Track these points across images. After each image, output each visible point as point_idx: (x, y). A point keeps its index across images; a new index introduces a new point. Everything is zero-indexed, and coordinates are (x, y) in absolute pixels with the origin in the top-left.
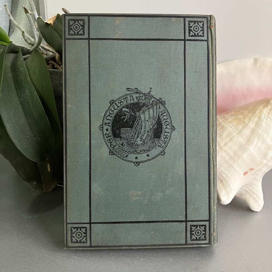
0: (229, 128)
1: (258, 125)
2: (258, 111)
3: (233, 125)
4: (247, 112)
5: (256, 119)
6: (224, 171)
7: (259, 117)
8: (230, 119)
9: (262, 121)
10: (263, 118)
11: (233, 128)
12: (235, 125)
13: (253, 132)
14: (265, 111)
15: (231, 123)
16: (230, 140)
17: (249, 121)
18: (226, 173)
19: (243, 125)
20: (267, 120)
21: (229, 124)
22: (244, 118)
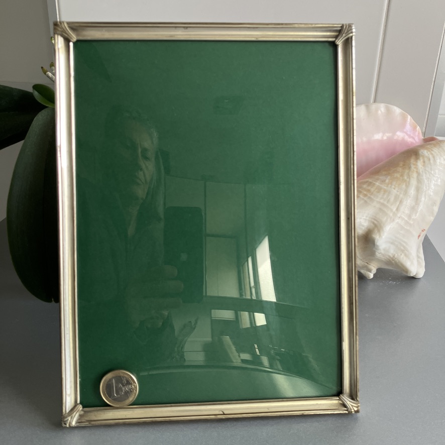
0: (393, 189)
1: (419, 181)
2: (413, 167)
3: (395, 186)
4: (400, 169)
5: (415, 175)
7: (417, 172)
8: (387, 181)
9: (422, 176)
10: (421, 172)
11: (397, 189)
12: (397, 185)
13: (418, 189)
14: (420, 164)
15: (391, 184)
16: (400, 203)
17: (410, 179)
19: (404, 184)
20: (426, 173)
21: (390, 185)
22: (402, 175)
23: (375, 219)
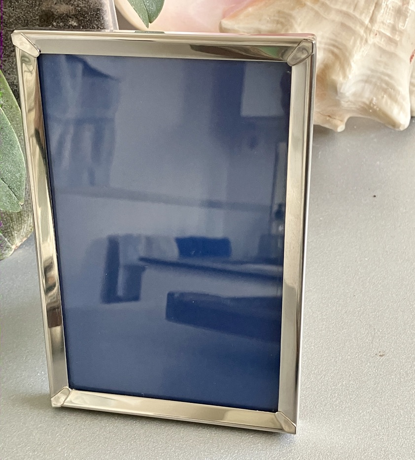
6: (385, 71)
18: (389, 72)
23: (334, 46)
